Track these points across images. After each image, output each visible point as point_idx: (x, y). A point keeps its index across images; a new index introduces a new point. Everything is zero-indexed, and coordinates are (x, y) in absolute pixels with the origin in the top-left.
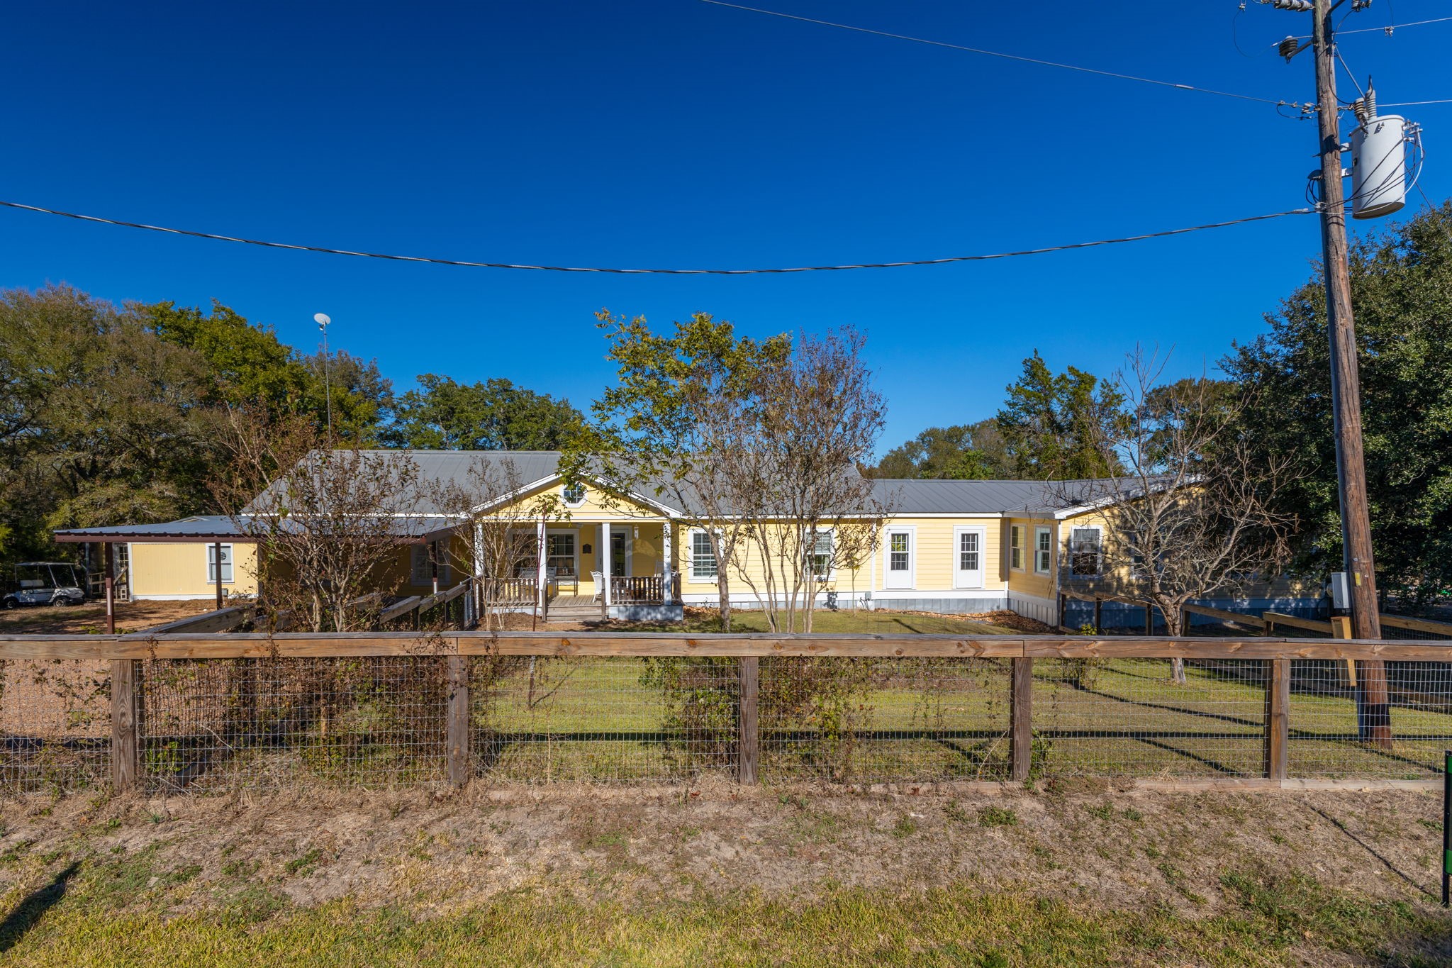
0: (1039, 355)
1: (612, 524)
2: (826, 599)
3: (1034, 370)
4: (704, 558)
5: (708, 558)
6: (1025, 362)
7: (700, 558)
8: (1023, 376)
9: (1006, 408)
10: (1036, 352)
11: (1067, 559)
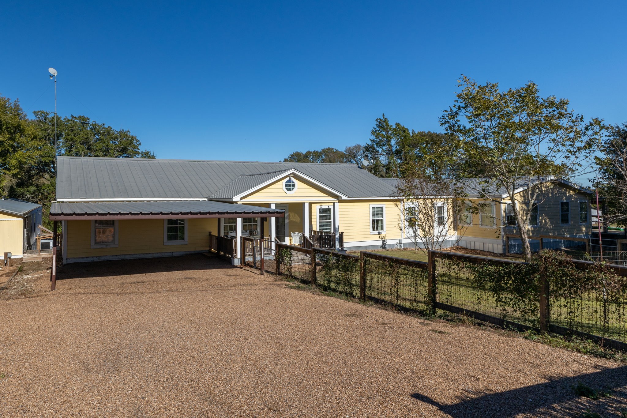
0: (385, 117)
1: (276, 204)
2: (382, 244)
3: (382, 124)
4: (324, 222)
5: (326, 222)
6: (377, 120)
7: (321, 222)
8: (376, 127)
9: (370, 143)
10: (383, 115)
11: (505, 219)
